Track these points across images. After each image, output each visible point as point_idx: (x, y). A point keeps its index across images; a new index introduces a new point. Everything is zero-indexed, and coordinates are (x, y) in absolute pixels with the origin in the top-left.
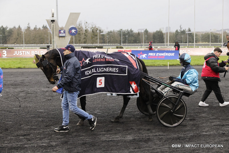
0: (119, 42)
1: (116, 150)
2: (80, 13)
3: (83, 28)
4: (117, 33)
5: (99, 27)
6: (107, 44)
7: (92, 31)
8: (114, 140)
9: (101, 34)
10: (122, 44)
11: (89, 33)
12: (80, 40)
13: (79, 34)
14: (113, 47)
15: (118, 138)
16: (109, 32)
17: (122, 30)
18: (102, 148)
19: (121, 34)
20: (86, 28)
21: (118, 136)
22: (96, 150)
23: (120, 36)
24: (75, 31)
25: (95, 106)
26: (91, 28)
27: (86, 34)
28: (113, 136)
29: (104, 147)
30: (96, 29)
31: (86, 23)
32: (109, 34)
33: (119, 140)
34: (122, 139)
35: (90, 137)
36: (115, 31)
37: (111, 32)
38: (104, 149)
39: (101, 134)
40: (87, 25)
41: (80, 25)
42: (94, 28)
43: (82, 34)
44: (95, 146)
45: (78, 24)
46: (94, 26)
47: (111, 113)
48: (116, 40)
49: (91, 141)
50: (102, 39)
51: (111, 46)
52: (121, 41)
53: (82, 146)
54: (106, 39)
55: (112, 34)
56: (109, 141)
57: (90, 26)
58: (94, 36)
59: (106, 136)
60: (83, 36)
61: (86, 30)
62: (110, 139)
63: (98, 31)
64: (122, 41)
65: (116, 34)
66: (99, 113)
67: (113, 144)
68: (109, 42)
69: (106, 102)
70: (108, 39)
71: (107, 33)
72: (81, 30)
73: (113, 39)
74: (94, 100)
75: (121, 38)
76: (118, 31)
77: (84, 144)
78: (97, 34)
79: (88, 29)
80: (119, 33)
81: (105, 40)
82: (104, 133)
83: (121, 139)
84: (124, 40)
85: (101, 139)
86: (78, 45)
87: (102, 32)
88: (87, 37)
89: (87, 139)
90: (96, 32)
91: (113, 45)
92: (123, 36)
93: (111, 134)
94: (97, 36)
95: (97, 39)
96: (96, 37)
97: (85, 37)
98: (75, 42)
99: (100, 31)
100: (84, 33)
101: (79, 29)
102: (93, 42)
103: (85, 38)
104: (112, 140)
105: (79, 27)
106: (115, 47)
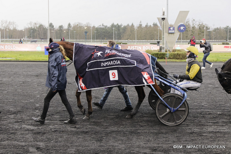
0: (225, 39)
1: (223, 141)
2: (189, 11)
3: (191, 25)
4: (224, 29)
5: (206, 24)
6: (214, 41)
7: (199, 28)
8: (221, 132)
9: (208, 30)
10: (228, 40)
11: (196, 30)
12: (187, 37)
13: (187, 31)
14: (219, 43)
15: (225, 130)
16: (215, 29)
17: (228, 27)
18: (209, 138)
19: (228, 31)
20: (193, 25)
21: (224, 128)
22: (203, 140)
23: (226, 33)
24: (183, 28)
25: (202, 98)
26: (198, 25)
27: (193, 31)
28: (220, 128)
29: (211, 137)
30: (203, 27)
31: (193, 21)
32: (216, 31)
33: (225, 132)
34: (229, 131)
35: (198, 127)
36: (221, 28)
37: (217, 29)
38: (212, 140)
39: (208, 125)
40: (194, 22)
41: (188, 22)
42: (201, 25)
43: (190, 31)
44: (203, 136)
45: (186, 21)
46: (201, 23)
47: (218, 106)
48: (222, 36)
49: (199, 131)
50: (209, 35)
51: (217, 42)
52: (227, 37)
53: (190, 135)
54: (212, 35)
55: (218, 30)
56: (216, 132)
57: (198, 23)
58: (200, 33)
59: (213, 127)
60: (190, 33)
61: (193, 27)
62: (217, 130)
63: (205, 28)
64: (229, 38)
65: (222, 31)
66: (206, 106)
67: (220, 135)
68: (215, 38)
69: (212, 95)
70: (215, 35)
71: (214, 30)
72: (189, 27)
73: (219, 35)
74: (201, 92)
75: (227, 35)
76: (224, 28)
77: (191, 133)
78: (204, 31)
79: (195, 26)
80: (225, 30)
81: (211, 37)
82: (211, 124)
83: (227, 131)
84: (230, 36)
85: (208, 129)
86: (185, 41)
87: (209, 29)
88: (194, 33)
89: (195, 129)
90: (203, 29)
91: (219, 42)
92: (230, 33)
93: (218, 126)
94: (203, 32)
95: (204, 35)
96: (202, 34)
97: (192, 33)
98: (182, 38)
99: (207, 27)
100: (191, 29)
101: (187, 26)
102: (199, 39)
103: (192, 35)
104: (219, 131)
105: (187, 24)
106: (221, 43)
